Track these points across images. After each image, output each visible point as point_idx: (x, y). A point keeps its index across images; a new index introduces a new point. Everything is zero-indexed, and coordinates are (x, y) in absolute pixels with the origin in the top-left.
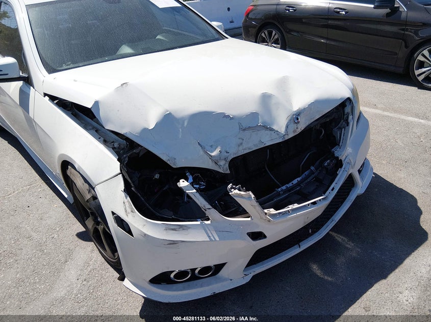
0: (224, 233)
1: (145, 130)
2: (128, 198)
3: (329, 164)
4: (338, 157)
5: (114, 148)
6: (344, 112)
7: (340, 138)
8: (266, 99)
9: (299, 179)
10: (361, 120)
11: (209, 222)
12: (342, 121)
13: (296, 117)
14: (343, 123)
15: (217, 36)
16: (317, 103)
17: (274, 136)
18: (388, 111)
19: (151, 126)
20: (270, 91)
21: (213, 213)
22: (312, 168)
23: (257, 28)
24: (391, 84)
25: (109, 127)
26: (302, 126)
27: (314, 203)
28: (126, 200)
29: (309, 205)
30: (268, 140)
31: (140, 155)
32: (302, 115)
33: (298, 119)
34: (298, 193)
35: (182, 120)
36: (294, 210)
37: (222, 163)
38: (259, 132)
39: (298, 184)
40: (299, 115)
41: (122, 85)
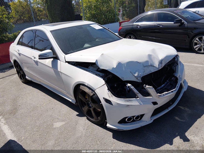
0: (144, 102)
1: (113, 68)
2: (110, 92)
3: (174, 79)
4: (176, 77)
5: (100, 76)
6: (175, 60)
7: (176, 70)
8: (150, 56)
9: (164, 85)
10: (181, 64)
11: (138, 98)
12: (175, 63)
13: (161, 62)
14: (175, 64)
15: (119, 38)
16: (167, 57)
17: (155, 68)
18: (186, 63)
19: (115, 67)
20: (151, 54)
21: (140, 95)
22: (167, 81)
23: (125, 35)
24: (184, 53)
25: (102, 68)
26: (163, 65)
27: (172, 92)
28: (109, 93)
29: (170, 92)
30: (153, 70)
31: (110, 78)
32: (163, 61)
33: (162, 62)
34: (165, 89)
35: (124, 64)
36: (166, 94)
37: (139, 78)
38: (149, 67)
39: (164, 86)
40: (162, 61)
41: (102, 54)
